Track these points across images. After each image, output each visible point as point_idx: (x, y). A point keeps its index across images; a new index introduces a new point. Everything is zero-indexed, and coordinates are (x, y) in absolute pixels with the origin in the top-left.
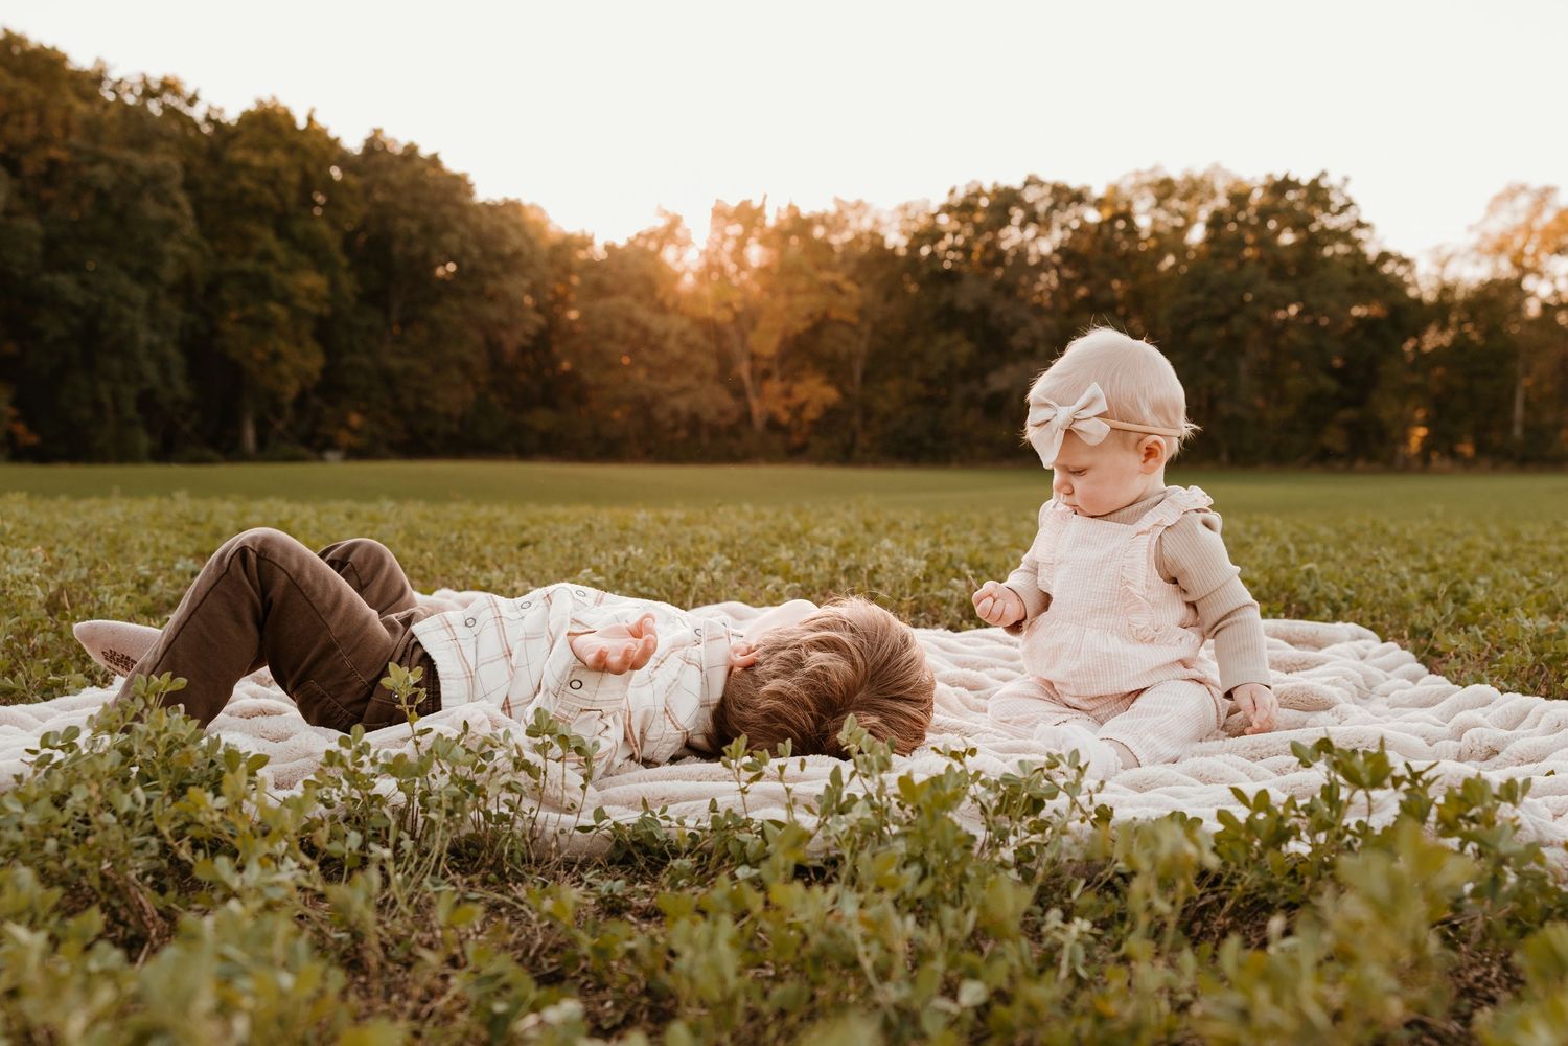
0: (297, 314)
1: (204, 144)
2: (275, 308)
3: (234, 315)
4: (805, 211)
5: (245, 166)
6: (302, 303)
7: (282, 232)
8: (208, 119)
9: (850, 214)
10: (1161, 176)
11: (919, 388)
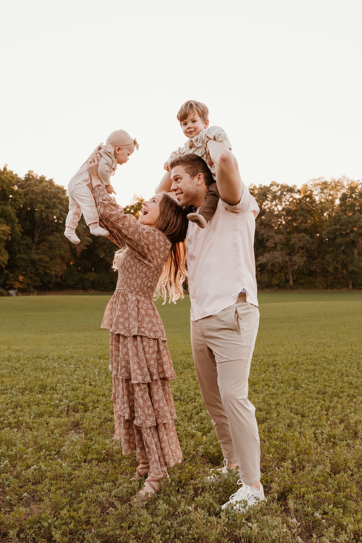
10: (323, 180)
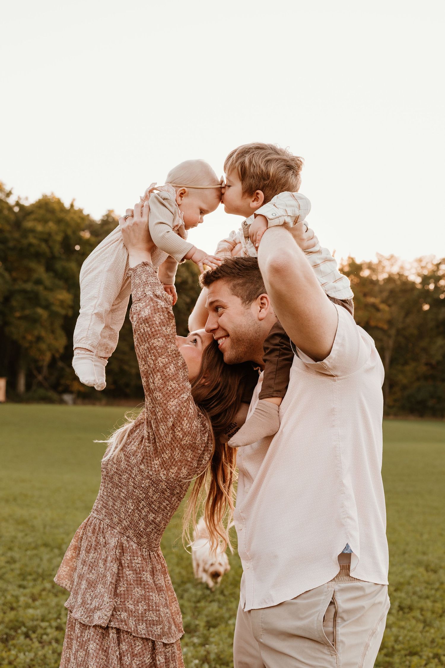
0: (53, 315)
1: (12, 217)
2: (40, 311)
3: (18, 314)
4: (358, 261)
5: (32, 231)
6: (57, 308)
7: (49, 268)
8: (18, 204)
9: (386, 263)
11: (423, 369)
